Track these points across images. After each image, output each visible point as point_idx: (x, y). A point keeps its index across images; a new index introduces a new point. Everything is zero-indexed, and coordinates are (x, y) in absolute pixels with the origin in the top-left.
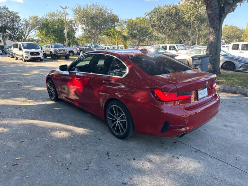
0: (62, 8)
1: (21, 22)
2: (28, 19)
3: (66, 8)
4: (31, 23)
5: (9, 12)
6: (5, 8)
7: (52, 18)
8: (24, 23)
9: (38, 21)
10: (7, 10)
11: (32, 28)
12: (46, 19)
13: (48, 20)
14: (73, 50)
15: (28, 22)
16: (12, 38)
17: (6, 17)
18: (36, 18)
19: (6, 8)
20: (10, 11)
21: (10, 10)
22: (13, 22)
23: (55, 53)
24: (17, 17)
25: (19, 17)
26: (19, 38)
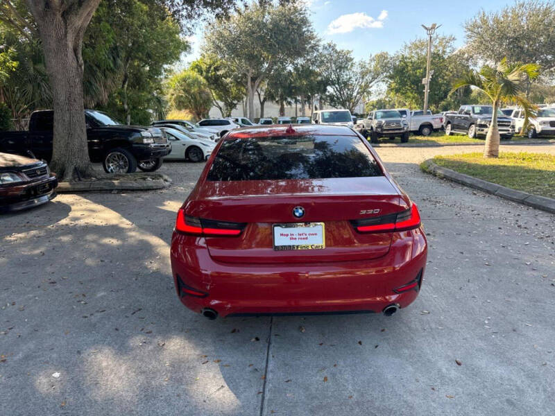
0: (426, 28)
1: (354, 69)
2: (368, 61)
3: (433, 27)
4: (372, 69)
5: (336, 52)
6: (330, 46)
7: (417, 53)
8: (359, 70)
9: (386, 64)
10: (333, 49)
11: (374, 78)
12: (403, 56)
13: (406, 58)
14: (433, 122)
15: (368, 66)
16: (334, 101)
17: (330, 61)
18: (382, 57)
19: (332, 45)
20: (338, 50)
21: (338, 48)
22: (340, 71)
23: (379, 130)
24: (349, 60)
25: (351, 59)
26: (346, 101)
